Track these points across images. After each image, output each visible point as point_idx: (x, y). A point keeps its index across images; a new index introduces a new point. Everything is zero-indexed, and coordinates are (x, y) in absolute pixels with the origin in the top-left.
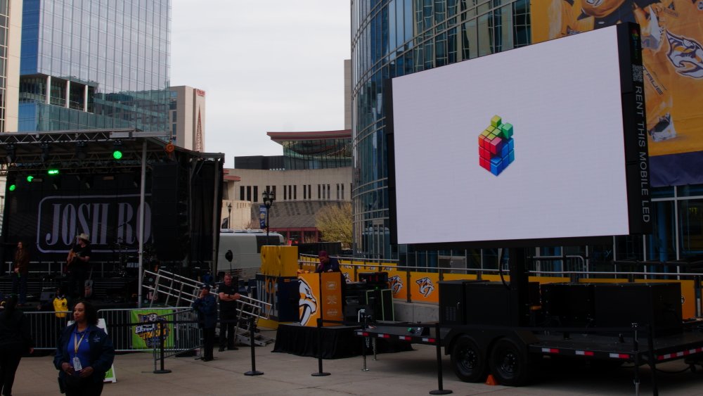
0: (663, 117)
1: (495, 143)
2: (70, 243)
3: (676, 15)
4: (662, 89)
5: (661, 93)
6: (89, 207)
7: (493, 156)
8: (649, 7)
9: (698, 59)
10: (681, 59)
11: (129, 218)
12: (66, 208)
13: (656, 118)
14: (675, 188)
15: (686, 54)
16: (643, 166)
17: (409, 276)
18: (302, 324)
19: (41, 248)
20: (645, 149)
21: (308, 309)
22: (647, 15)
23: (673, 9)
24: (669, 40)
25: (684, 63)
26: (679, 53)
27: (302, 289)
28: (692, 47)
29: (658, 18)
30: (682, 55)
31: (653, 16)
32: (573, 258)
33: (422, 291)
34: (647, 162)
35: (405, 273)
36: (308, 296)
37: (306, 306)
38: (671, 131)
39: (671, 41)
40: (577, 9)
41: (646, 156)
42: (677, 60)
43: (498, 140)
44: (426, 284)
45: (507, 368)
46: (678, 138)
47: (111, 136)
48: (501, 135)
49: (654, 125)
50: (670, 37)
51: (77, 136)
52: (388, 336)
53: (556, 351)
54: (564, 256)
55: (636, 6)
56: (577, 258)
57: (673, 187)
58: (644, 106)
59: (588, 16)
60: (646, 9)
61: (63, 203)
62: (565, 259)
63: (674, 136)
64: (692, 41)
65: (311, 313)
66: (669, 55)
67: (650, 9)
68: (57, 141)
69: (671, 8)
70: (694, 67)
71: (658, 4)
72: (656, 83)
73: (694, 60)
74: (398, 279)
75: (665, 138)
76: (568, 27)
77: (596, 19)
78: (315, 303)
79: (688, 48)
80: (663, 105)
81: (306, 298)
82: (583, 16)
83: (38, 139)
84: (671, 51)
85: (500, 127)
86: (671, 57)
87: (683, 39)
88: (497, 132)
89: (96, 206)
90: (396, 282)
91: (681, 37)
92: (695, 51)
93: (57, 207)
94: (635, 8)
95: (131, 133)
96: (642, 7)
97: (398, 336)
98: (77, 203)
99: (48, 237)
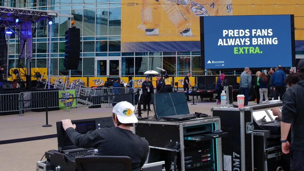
0: (187, 28)
4: (187, 19)
5: (186, 20)
9: (203, 11)
10: (196, 10)
13: (184, 28)
14: (191, 52)
15: (198, 9)
24: (191, 3)
25: (197, 12)
26: (195, 8)
28: (200, 7)
30: (196, 9)
38: (190, 33)
39: (192, 4)
42: (194, 10)
46: (193, 36)
49: (183, 31)
50: (191, 2)
57: (190, 52)
63: (191, 35)
64: (201, 5)
66: (191, 8)
68: (21, 13)
70: (201, 13)
72: (184, 17)
73: (201, 11)
75: (187, 36)
79: (199, 7)
80: (187, 24)
84: (192, 7)
86: (192, 9)
87: (197, 4)
91: (196, 3)
92: (201, 9)
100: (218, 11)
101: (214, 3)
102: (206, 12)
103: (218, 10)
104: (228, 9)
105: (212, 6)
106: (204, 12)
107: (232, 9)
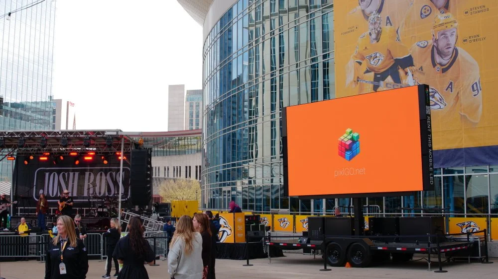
1: (348, 143)
2: (54, 196)
3: (424, 74)
6: (66, 174)
7: (347, 150)
8: (408, 68)
9: (436, 98)
11: (91, 181)
12: (52, 175)
16: (431, 157)
17: (273, 217)
18: (221, 241)
19: (36, 197)
20: (431, 148)
21: (225, 232)
22: (406, 73)
23: (422, 70)
27: (222, 222)
28: (433, 92)
29: (413, 75)
31: (410, 74)
32: (373, 207)
33: (282, 225)
34: (432, 154)
35: (271, 215)
36: (225, 226)
37: (224, 231)
40: (364, 67)
41: (432, 152)
43: (350, 142)
44: (285, 221)
45: (357, 259)
47: (105, 134)
48: (352, 139)
51: (84, 133)
52: (286, 245)
53: (386, 249)
54: (368, 205)
55: (400, 68)
56: (375, 207)
58: (431, 126)
59: (370, 72)
60: (406, 69)
61: (51, 172)
62: (368, 207)
64: (433, 89)
65: (228, 235)
67: (408, 69)
68: (72, 136)
69: (420, 70)
70: (434, 103)
71: (413, 67)
73: (434, 99)
74: (266, 219)
76: (358, 78)
77: (375, 73)
78: (231, 229)
81: (224, 227)
82: (367, 72)
83: (60, 135)
85: (351, 135)
88: (349, 137)
89: (71, 174)
90: (265, 220)
92: (434, 95)
93: (47, 174)
94: (399, 69)
95: (117, 133)
96: (403, 68)
97: (292, 244)
98: (59, 172)
99: (41, 192)
100: (459, 95)
101: (451, 83)
102: (441, 100)
103: (458, 93)
104: (474, 90)
105: (449, 89)
106: (438, 101)
107: (481, 90)
